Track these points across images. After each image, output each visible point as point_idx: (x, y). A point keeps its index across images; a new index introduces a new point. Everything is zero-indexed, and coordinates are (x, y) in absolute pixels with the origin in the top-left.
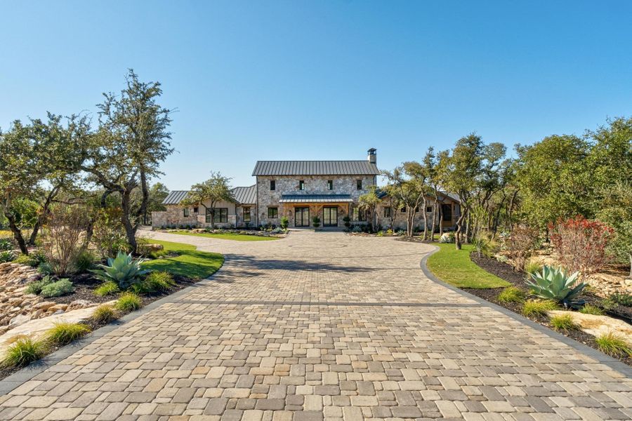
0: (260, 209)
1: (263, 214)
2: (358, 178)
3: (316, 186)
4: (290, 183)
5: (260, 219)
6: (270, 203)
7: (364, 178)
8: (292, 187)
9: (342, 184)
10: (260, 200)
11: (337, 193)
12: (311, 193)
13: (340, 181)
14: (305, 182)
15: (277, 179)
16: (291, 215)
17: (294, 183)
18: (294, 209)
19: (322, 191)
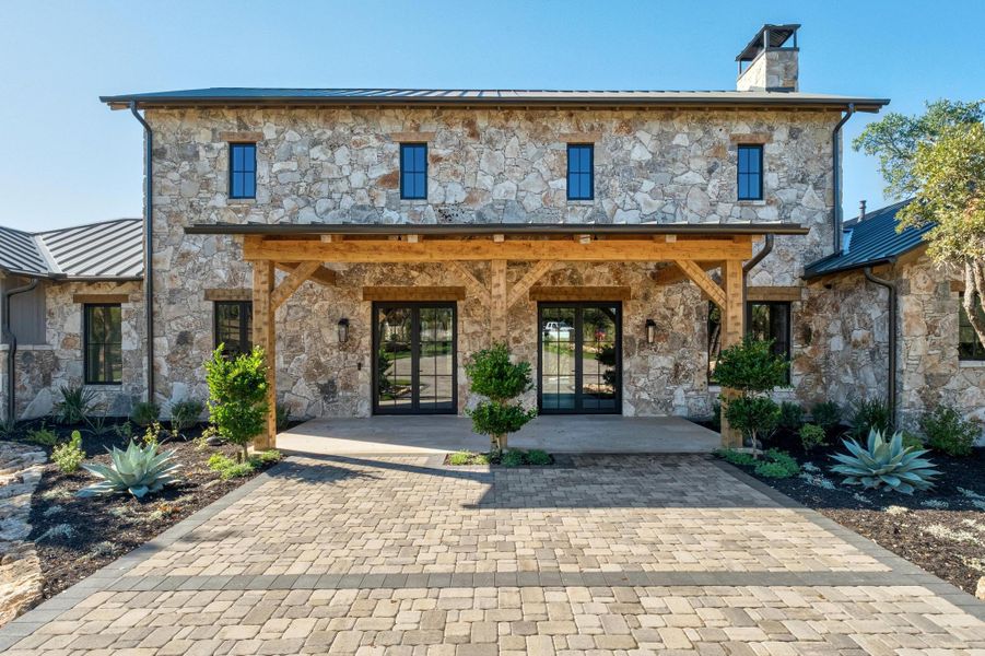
0: (165, 310)
1: (184, 339)
2: (744, 129)
3: (499, 177)
4: (342, 155)
5: (164, 370)
6: (222, 274)
7: (781, 134)
8: (358, 178)
9: (651, 167)
10: (165, 256)
11: (622, 219)
12: (468, 217)
13: (641, 147)
14: (437, 149)
15: (269, 132)
16: (346, 343)
17: (370, 156)
18: (365, 309)
19: (533, 203)
